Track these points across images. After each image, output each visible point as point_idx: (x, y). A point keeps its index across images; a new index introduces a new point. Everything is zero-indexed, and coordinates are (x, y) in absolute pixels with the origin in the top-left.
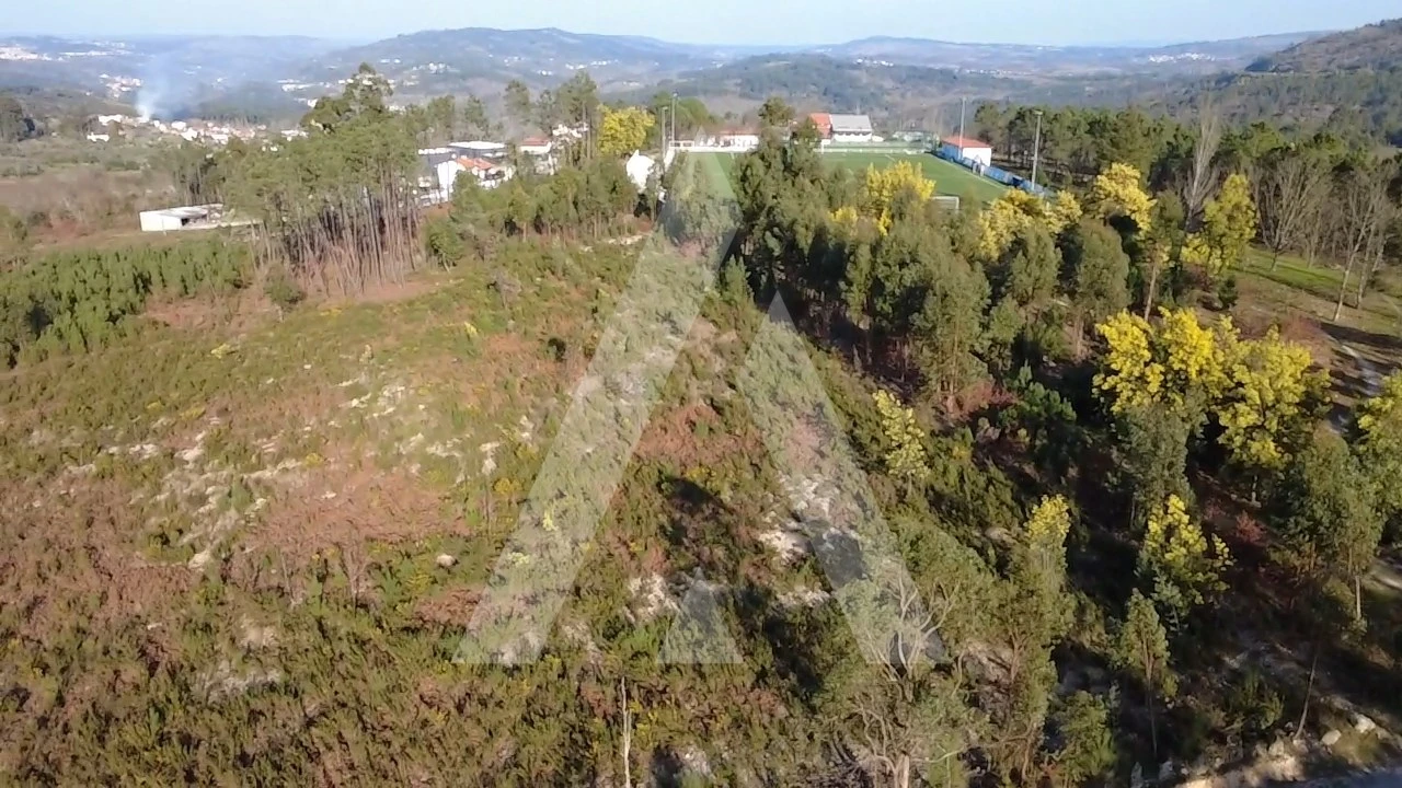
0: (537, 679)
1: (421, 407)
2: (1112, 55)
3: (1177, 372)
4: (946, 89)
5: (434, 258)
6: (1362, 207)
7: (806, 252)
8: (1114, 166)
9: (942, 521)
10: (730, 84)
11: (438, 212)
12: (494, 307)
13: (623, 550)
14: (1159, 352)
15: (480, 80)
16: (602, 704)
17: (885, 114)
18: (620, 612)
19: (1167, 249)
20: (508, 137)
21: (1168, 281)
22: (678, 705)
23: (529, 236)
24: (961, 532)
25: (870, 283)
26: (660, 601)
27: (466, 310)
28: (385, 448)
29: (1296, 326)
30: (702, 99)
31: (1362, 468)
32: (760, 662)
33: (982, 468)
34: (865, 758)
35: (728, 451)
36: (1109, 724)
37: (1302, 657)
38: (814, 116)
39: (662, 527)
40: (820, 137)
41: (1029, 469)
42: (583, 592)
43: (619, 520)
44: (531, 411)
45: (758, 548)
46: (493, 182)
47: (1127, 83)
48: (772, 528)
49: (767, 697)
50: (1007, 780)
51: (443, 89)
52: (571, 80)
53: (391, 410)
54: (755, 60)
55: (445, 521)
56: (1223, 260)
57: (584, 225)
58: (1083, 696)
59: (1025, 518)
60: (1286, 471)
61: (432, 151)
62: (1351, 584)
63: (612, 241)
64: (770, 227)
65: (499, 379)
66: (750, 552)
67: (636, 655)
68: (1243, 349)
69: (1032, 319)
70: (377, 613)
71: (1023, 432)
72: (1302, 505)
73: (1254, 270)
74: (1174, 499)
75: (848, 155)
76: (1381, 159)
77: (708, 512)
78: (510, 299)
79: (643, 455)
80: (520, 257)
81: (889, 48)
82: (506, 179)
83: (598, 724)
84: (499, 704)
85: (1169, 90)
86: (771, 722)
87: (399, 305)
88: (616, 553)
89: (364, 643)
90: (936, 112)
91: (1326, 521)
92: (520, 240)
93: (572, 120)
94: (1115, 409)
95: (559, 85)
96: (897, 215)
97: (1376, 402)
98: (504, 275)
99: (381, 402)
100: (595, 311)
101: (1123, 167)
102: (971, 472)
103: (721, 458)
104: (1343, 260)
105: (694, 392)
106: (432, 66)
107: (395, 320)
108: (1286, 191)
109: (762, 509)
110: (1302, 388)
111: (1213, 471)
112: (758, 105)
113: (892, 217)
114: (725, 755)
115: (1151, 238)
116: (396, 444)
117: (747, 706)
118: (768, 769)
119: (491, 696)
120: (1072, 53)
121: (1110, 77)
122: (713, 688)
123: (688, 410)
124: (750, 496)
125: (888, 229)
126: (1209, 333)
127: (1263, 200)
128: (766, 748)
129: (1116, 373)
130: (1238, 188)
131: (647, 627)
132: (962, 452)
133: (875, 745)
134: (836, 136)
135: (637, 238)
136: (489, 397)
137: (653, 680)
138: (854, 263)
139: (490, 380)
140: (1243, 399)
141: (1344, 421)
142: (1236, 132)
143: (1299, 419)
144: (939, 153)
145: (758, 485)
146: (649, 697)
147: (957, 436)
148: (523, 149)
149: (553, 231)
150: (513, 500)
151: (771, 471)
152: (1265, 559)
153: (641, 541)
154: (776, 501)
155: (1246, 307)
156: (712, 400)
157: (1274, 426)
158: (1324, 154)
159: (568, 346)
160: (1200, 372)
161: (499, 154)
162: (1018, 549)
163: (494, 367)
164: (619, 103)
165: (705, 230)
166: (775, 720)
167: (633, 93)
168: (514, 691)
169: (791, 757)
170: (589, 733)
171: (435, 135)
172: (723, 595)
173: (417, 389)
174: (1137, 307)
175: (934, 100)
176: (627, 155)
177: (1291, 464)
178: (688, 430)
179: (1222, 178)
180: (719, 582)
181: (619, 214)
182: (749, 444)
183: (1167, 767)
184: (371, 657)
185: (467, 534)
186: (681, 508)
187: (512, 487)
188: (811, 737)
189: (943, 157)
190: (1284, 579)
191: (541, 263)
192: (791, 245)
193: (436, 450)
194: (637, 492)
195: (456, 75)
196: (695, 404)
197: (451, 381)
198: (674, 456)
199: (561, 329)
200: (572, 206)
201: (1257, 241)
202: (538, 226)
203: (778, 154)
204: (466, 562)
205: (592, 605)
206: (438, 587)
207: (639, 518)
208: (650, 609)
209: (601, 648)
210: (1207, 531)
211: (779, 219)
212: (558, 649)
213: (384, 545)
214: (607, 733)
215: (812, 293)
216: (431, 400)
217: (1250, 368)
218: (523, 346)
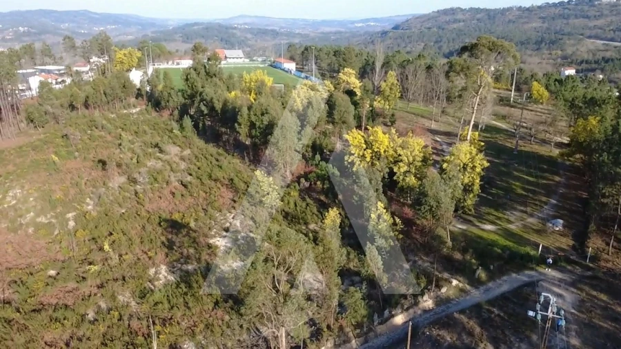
0: (108, 323)
1: (31, 199)
2: (341, 23)
3: (376, 152)
4: (274, 38)
5: (31, 125)
6: (437, 82)
7: (219, 111)
8: (345, 69)
9: (289, 224)
10: (177, 37)
11: (31, 102)
12: (67, 147)
13: (145, 256)
14: (369, 145)
15: (47, 35)
16: (142, 330)
17: (248, 49)
18: (146, 285)
19: (368, 102)
20: (66, 63)
21: (370, 115)
22: (178, 323)
23: (82, 111)
24: (297, 228)
25: (249, 124)
26: (165, 277)
27: (51, 149)
28: (13, 221)
29: (418, 130)
30: (164, 44)
31: (445, 183)
32: (215, 297)
33: (304, 199)
34: (266, 331)
35: (191, 205)
36: (363, 299)
37: (432, 260)
38: (217, 50)
39: (163, 243)
40: (221, 60)
41: (323, 198)
42: (126, 278)
43: (142, 243)
44: (91, 195)
45: (209, 246)
46: (60, 86)
47: (347, 35)
48: (215, 237)
49: (220, 312)
50: (325, 330)
51: (27, 40)
52: (97, 35)
53: (14, 202)
54: (188, 25)
55: (50, 254)
56: (390, 106)
57: (111, 104)
58: (352, 289)
59: (323, 218)
60: (419, 188)
61: (24, 71)
62: (445, 229)
63: (125, 111)
64: (202, 100)
65: (73, 182)
66: (206, 249)
67: (156, 304)
68: (400, 141)
69: (318, 135)
70: (16, 305)
71: (319, 183)
72: (426, 201)
73: (401, 109)
74: (379, 203)
75: (235, 68)
76: (442, 64)
77: (184, 233)
78: (75, 142)
79: (151, 211)
80: (78, 121)
81: (248, 20)
82: (67, 83)
83: (140, 339)
84: (88, 339)
85: (363, 38)
86: (223, 323)
87: (14, 149)
88: (142, 258)
89: (10, 321)
90: (271, 48)
91: (435, 206)
92: (78, 113)
93: (100, 55)
94: (354, 169)
95: (91, 37)
96: (259, 93)
97: (448, 157)
98: (70, 130)
99: (8, 199)
100: (120, 145)
101: (349, 69)
102: (299, 202)
103: (188, 208)
104: (433, 104)
105: (173, 179)
106: (20, 28)
107: (12, 157)
108: (410, 77)
109: (210, 228)
110: (422, 155)
111: (393, 191)
112: (191, 46)
113: (256, 94)
114: (203, 342)
115: (362, 99)
116: (19, 219)
117: (211, 319)
118: (223, 345)
119: (84, 336)
120: (324, 23)
121: (340, 33)
122: (194, 313)
123: (171, 187)
124: (204, 224)
125: (255, 100)
126: (387, 136)
127: (402, 81)
128: (222, 335)
129: (353, 154)
130: (392, 76)
131: (160, 290)
132: (295, 194)
133: (270, 325)
134: (228, 59)
135: (138, 109)
136: (69, 191)
137: (166, 314)
138: (241, 115)
139: (68, 183)
140: (401, 161)
141: (438, 166)
142: (390, 54)
143: (422, 167)
144: (274, 65)
145: (206, 217)
146: (164, 322)
147: (292, 187)
148: (75, 69)
149: (95, 108)
150: (86, 239)
151: (212, 211)
152: (415, 224)
153: (153, 251)
154: (216, 224)
155: (400, 124)
156: (182, 182)
157: (413, 171)
158: (422, 62)
159: (108, 162)
160: (385, 151)
161: (63, 72)
162: (321, 233)
163: (69, 176)
164: (123, 46)
165: (171, 104)
166: (224, 322)
167: (130, 41)
168: (95, 331)
169: (233, 337)
170: (136, 344)
171: (25, 63)
172: (195, 270)
173: (28, 190)
174: (359, 127)
175: (269, 43)
176: (129, 70)
177: (421, 185)
178: (172, 197)
179: (386, 73)
180: (192, 264)
181: (128, 98)
182: (201, 200)
183: (386, 312)
184: (15, 328)
185: (62, 259)
186: (171, 233)
187: (85, 233)
188: (241, 326)
189: (275, 67)
190: (422, 231)
191: (90, 124)
192: (212, 109)
193: (42, 219)
194: (149, 228)
195: (35, 33)
196: (174, 184)
197: (47, 185)
198: (167, 210)
199: (104, 155)
200: (104, 96)
201: (401, 97)
202: (86, 106)
203: (203, 68)
204: (64, 273)
205: (132, 284)
206: (49, 287)
207: (151, 240)
208: (161, 282)
209: (138, 304)
210: (393, 214)
211: (205, 97)
212: (116, 308)
213: (17, 270)
214: (145, 343)
215: (223, 130)
216: (36, 195)
217: (403, 148)
218: (84, 164)
